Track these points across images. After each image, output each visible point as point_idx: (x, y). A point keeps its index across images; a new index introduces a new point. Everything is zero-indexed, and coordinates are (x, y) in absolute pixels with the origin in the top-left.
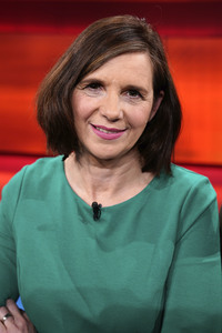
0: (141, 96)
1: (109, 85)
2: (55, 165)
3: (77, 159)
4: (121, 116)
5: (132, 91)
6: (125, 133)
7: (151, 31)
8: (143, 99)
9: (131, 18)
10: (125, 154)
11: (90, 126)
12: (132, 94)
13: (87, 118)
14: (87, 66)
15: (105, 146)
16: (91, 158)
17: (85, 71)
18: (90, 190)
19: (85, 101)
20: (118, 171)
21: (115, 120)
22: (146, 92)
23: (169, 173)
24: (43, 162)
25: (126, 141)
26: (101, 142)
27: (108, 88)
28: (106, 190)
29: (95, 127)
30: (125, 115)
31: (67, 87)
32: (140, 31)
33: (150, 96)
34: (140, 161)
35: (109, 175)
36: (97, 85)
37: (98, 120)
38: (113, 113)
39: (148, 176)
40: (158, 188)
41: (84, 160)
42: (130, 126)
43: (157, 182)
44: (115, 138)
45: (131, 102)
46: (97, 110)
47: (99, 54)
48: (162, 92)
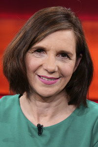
0: (68, 57)
1: (49, 50)
2: (13, 100)
3: (28, 97)
4: (57, 69)
5: (63, 54)
6: (59, 80)
7: (74, 17)
8: (70, 59)
9: (62, 8)
10: (58, 93)
11: (37, 76)
12: (63, 56)
13: (35, 71)
14: (35, 38)
15: (47, 88)
16: (37, 96)
17: (34, 42)
18: (36, 116)
19: (34, 60)
20: (54, 104)
21: (53, 72)
22: (72, 55)
23: (85, 105)
24: (6, 99)
25: (60, 85)
26: (43, 86)
27: (48, 52)
28: (46, 116)
29: (40, 76)
30: (59, 69)
31: (22, 52)
32: (67, 17)
33: (74, 57)
34: (67, 98)
35: (48, 107)
36: (41, 50)
37: (41, 72)
38: (51, 68)
39: (72, 108)
40: (78, 115)
42: (62, 75)
43: (78, 111)
44: (53, 83)
45: (62, 61)
46: (41, 66)
47: (43, 31)
48: (81, 55)
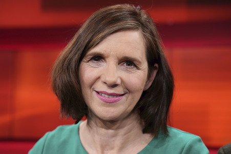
0: (135, 66)
1: (108, 57)
4: (119, 82)
5: (128, 62)
6: (124, 97)
7: (145, 16)
8: (138, 68)
9: (128, 6)
11: (94, 93)
12: (129, 65)
13: (91, 85)
14: (89, 42)
15: (108, 109)
17: (88, 47)
18: (99, 149)
19: (89, 71)
20: (122, 132)
21: (114, 86)
22: (140, 62)
25: (125, 105)
26: (103, 105)
27: (107, 60)
28: (112, 148)
29: (98, 93)
30: (122, 81)
32: (134, 15)
33: (145, 65)
34: (141, 124)
35: (114, 136)
36: (99, 58)
37: (100, 87)
38: (111, 79)
39: (148, 137)
40: (156, 147)
41: (93, 123)
42: (128, 91)
44: (115, 101)
45: (127, 70)
46: (99, 78)
47: (99, 32)
48: (156, 65)
